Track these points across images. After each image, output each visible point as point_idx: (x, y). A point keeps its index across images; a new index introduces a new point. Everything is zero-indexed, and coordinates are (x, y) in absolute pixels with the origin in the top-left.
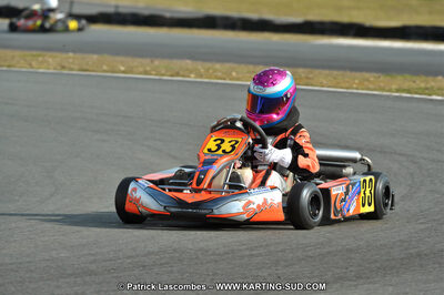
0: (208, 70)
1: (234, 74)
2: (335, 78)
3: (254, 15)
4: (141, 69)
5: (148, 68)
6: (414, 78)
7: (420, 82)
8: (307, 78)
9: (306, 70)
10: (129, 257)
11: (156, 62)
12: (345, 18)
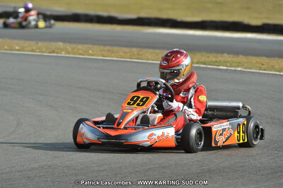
0: (73, 49)
1: (90, 52)
2: (157, 55)
3: (105, 14)
4: (30, 49)
5: (34, 48)
6: (209, 55)
7: (212, 57)
8: (138, 54)
9: (138, 49)
10: (19, 172)
11: (40, 44)
12: (164, 16)
